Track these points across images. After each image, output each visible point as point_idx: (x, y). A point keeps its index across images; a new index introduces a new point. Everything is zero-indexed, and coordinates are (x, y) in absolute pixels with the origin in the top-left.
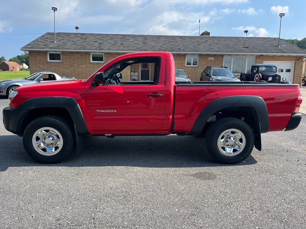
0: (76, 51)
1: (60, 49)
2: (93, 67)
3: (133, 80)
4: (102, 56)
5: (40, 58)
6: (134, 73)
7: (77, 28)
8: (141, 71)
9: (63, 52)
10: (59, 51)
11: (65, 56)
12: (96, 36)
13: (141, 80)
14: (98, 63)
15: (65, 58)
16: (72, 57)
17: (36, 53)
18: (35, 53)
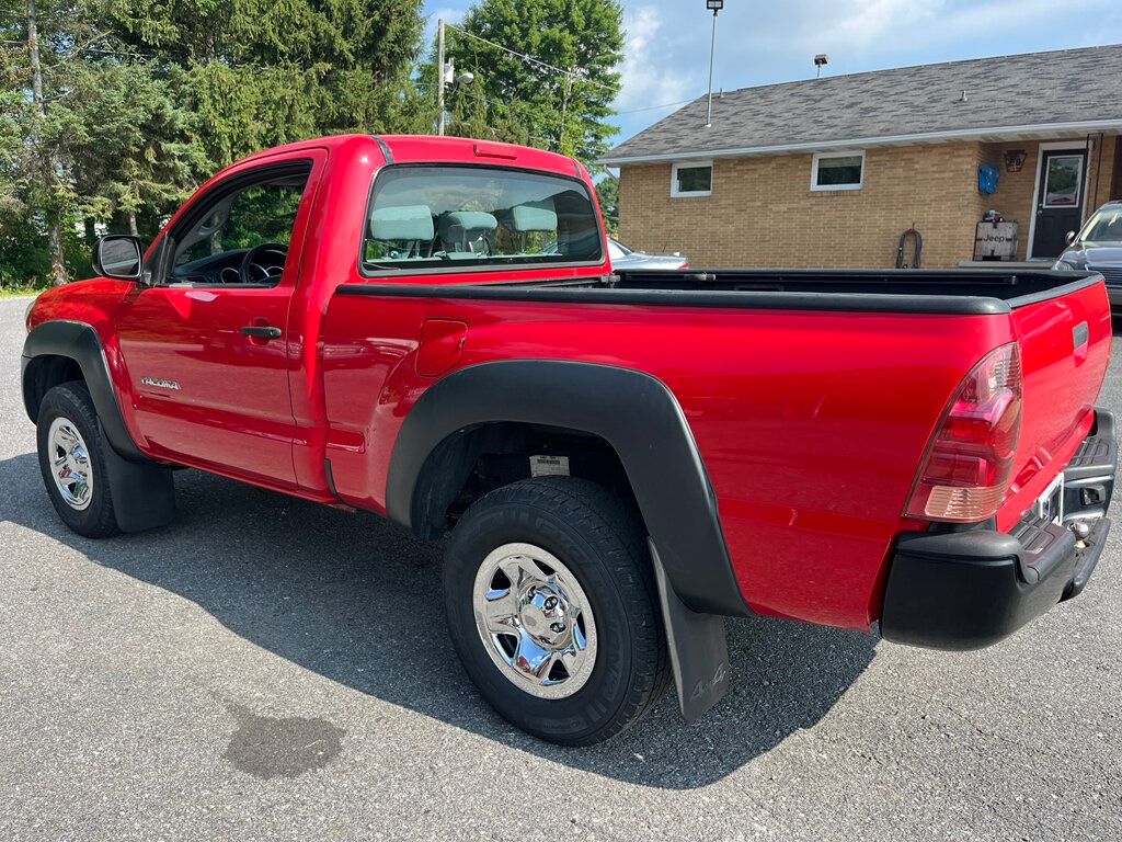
0: (759, 153)
1: (708, 149)
2: (815, 208)
3: (986, 259)
4: (856, 164)
5: (651, 188)
6: (995, 227)
7: (821, 61)
8: (1038, 216)
9: (718, 161)
10: (704, 157)
11: (724, 175)
12: (866, 82)
13: (1034, 255)
14: (837, 193)
15: (723, 181)
16: (746, 176)
17: (640, 171)
18: (637, 172)
